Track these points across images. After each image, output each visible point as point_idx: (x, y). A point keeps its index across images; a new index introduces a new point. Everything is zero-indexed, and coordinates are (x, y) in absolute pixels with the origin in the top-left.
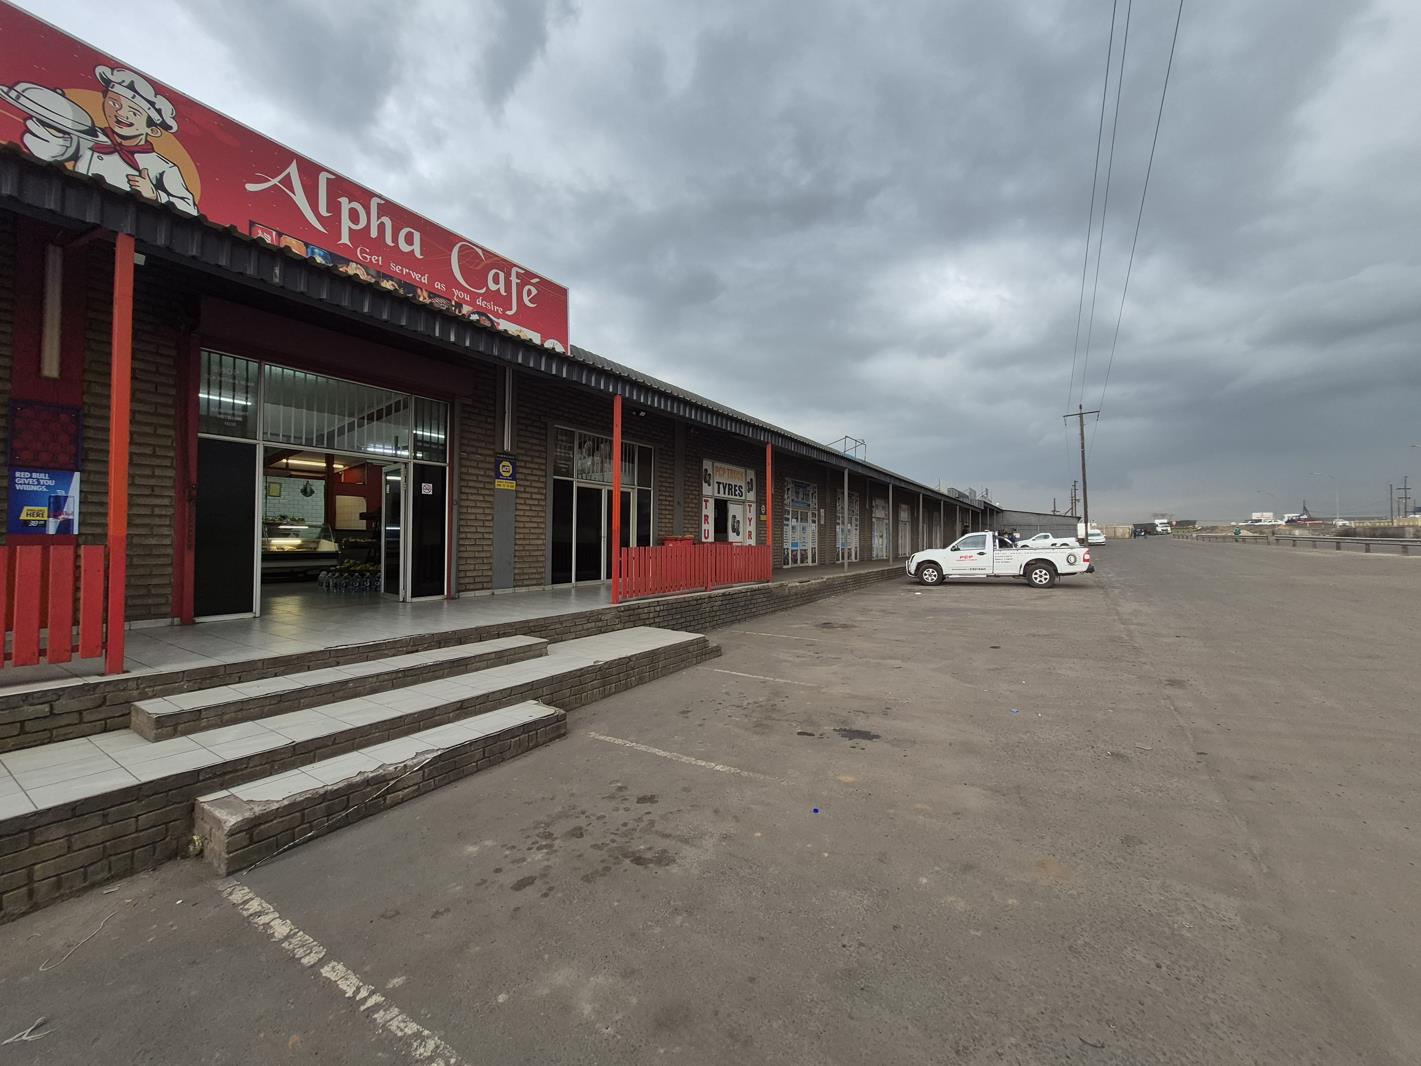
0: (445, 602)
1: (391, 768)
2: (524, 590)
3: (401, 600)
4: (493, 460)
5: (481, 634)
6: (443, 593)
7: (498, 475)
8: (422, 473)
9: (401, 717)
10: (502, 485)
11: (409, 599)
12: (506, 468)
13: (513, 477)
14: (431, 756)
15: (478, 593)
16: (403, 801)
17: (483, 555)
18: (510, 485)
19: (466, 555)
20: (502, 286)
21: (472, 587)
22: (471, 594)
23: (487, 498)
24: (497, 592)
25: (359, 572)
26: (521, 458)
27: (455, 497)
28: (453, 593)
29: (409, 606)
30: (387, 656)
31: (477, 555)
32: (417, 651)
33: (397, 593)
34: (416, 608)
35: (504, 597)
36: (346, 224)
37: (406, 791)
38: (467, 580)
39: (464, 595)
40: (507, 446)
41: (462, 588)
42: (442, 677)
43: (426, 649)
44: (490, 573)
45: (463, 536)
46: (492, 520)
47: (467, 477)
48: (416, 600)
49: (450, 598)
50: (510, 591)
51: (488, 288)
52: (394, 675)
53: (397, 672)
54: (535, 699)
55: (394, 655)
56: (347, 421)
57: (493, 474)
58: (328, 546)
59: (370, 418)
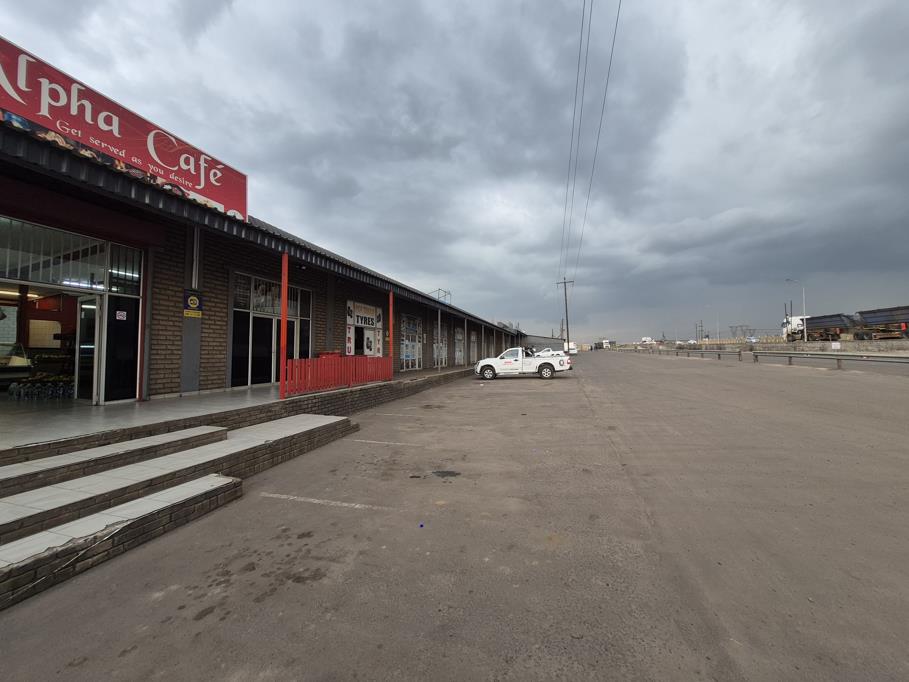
0: (137, 405)
1: (81, 541)
2: (208, 392)
3: (94, 403)
4: (182, 295)
5: (169, 427)
6: (135, 397)
7: (187, 307)
8: (115, 303)
9: (91, 498)
10: (188, 313)
11: (102, 402)
12: (193, 301)
13: (199, 308)
14: (120, 526)
15: (167, 396)
16: (93, 566)
17: (172, 366)
18: (197, 314)
19: (156, 366)
20: (192, 167)
21: (162, 391)
22: (161, 397)
23: (176, 324)
24: (184, 394)
25: (52, 382)
26: (206, 294)
27: (148, 322)
28: (144, 396)
29: (102, 408)
30: (80, 450)
31: (167, 366)
32: (109, 444)
33: (91, 398)
34: (108, 409)
35: (190, 398)
36: (46, 100)
37: (95, 558)
38: (157, 387)
39: (152, 397)
40: (195, 285)
41: (152, 392)
42: (133, 462)
43: (117, 442)
44: (179, 380)
45: (154, 352)
46: (181, 340)
47: (158, 307)
48: (107, 403)
49: (141, 400)
50: (196, 393)
51: (180, 167)
52: (86, 465)
53: (88, 462)
54: (216, 473)
55: (85, 449)
56: (42, 259)
57: (181, 305)
58: (19, 361)
59: (67, 258)
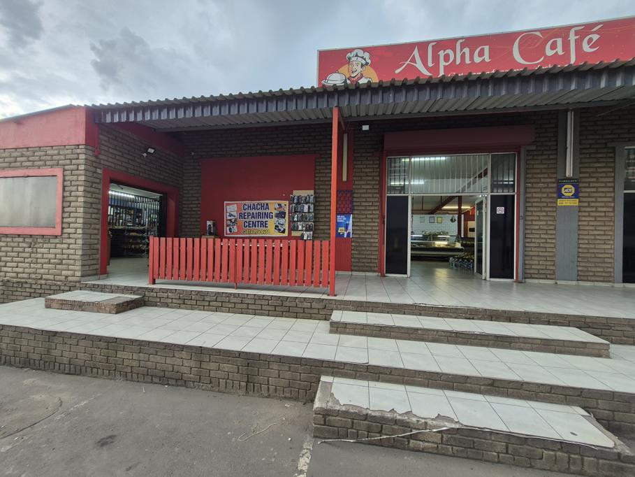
0: (515, 284)
2: (588, 284)
3: (484, 278)
4: (555, 185)
6: (513, 278)
7: (560, 196)
8: (496, 201)
10: (560, 202)
11: (488, 278)
12: (568, 190)
13: (576, 196)
15: (542, 281)
17: (546, 254)
18: (575, 202)
19: (531, 253)
20: (560, 50)
21: (536, 276)
22: (536, 281)
23: (549, 214)
24: (559, 282)
26: (583, 180)
27: (521, 214)
28: (520, 279)
29: (488, 283)
31: (541, 254)
33: (481, 273)
34: (493, 285)
35: (566, 288)
36: (442, 63)
38: (532, 271)
39: (527, 280)
40: (569, 172)
41: (526, 276)
44: (554, 268)
45: (529, 240)
46: (555, 229)
47: (531, 200)
48: (492, 279)
49: (518, 282)
50: (574, 283)
51: (546, 56)
57: (555, 195)
